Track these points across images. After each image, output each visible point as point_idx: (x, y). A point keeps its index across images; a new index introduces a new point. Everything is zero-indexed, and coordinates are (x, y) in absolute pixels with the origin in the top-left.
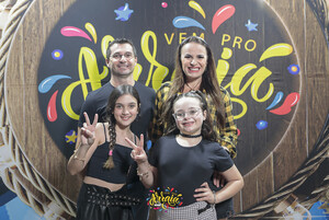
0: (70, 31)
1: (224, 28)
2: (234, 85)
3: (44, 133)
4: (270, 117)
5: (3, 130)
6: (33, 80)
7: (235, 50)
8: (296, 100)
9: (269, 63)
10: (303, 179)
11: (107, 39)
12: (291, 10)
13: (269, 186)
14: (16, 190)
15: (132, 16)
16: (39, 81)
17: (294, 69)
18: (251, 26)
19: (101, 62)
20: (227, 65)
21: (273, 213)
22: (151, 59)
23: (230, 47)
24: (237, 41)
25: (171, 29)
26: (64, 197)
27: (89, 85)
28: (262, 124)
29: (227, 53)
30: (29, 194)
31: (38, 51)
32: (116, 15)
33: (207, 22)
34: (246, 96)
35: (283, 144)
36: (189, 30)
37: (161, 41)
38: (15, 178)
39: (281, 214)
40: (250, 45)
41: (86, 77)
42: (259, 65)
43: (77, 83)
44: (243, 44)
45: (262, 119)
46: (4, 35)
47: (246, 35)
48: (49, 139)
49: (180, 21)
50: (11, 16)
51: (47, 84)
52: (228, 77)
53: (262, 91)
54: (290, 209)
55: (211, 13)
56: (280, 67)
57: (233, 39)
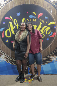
0: (7, 18)
1: (40, 18)
2: (42, 31)
3: (1, 40)
7: (43, 23)
8: (55, 34)
9: (50, 26)
10: (56, 51)
11: (15, 20)
12: (55, 14)
13: (49, 53)
17: (55, 27)
18: (46, 18)
19: (14, 25)
21: (49, 58)
26: (5, 54)
27: (11, 30)
28: (48, 39)
29: (41, 24)
33: (37, 17)
34: (45, 33)
35: (52, 44)
36: (33, 18)
39: (51, 58)
41: (10, 28)
43: (8, 29)
44: (44, 22)
45: (48, 38)
47: (45, 19)
48: (2, 41)
49: (31, 16)
51: (2, 29)
52: (41, 29)
53: (48, 32)
54: (53, 57)
56: (52, 27)
57: (42, 20)
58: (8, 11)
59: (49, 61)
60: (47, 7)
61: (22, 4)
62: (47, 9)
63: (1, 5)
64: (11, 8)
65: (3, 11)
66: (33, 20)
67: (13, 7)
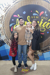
3: (11, 33)
4: (49, 31)
5: (4, 33)
6: (9, 24)
7: (44, 19)
13: (49, 43)
14: (6, 43)
15: (26, 13)
16: (10, 25)
18: (47, 15)
20: (42, 22)
21: (49, 48)
22: (29, 21)
23: (43, 19)
24: (44, 18)
25: (32, 16)
29: (42, 20)
30: (8, 43)
31: (10, 19)
32: (23, 13)
33: (39, 14)
37: (31, 18)
38: (6, 41)
40: (46, 19)
41: (18, 24)
42: (48, 22)
43: (16, 25)
44: (45, 18)
45: (48, 32)
46: (4, 16)
49: (34, 14)
50: (5, 13)
52: (42, 24)
55: (40, 13)
57: (43, 17)
58: (16, 10)
59: (49, 50)
60: (47, 7)
61: (27, 4)
62: (47, 8)
63: (10, 5)
64: (18, 8)
65: (12, 10)
66: (36, 17)
67: (20, 7)
